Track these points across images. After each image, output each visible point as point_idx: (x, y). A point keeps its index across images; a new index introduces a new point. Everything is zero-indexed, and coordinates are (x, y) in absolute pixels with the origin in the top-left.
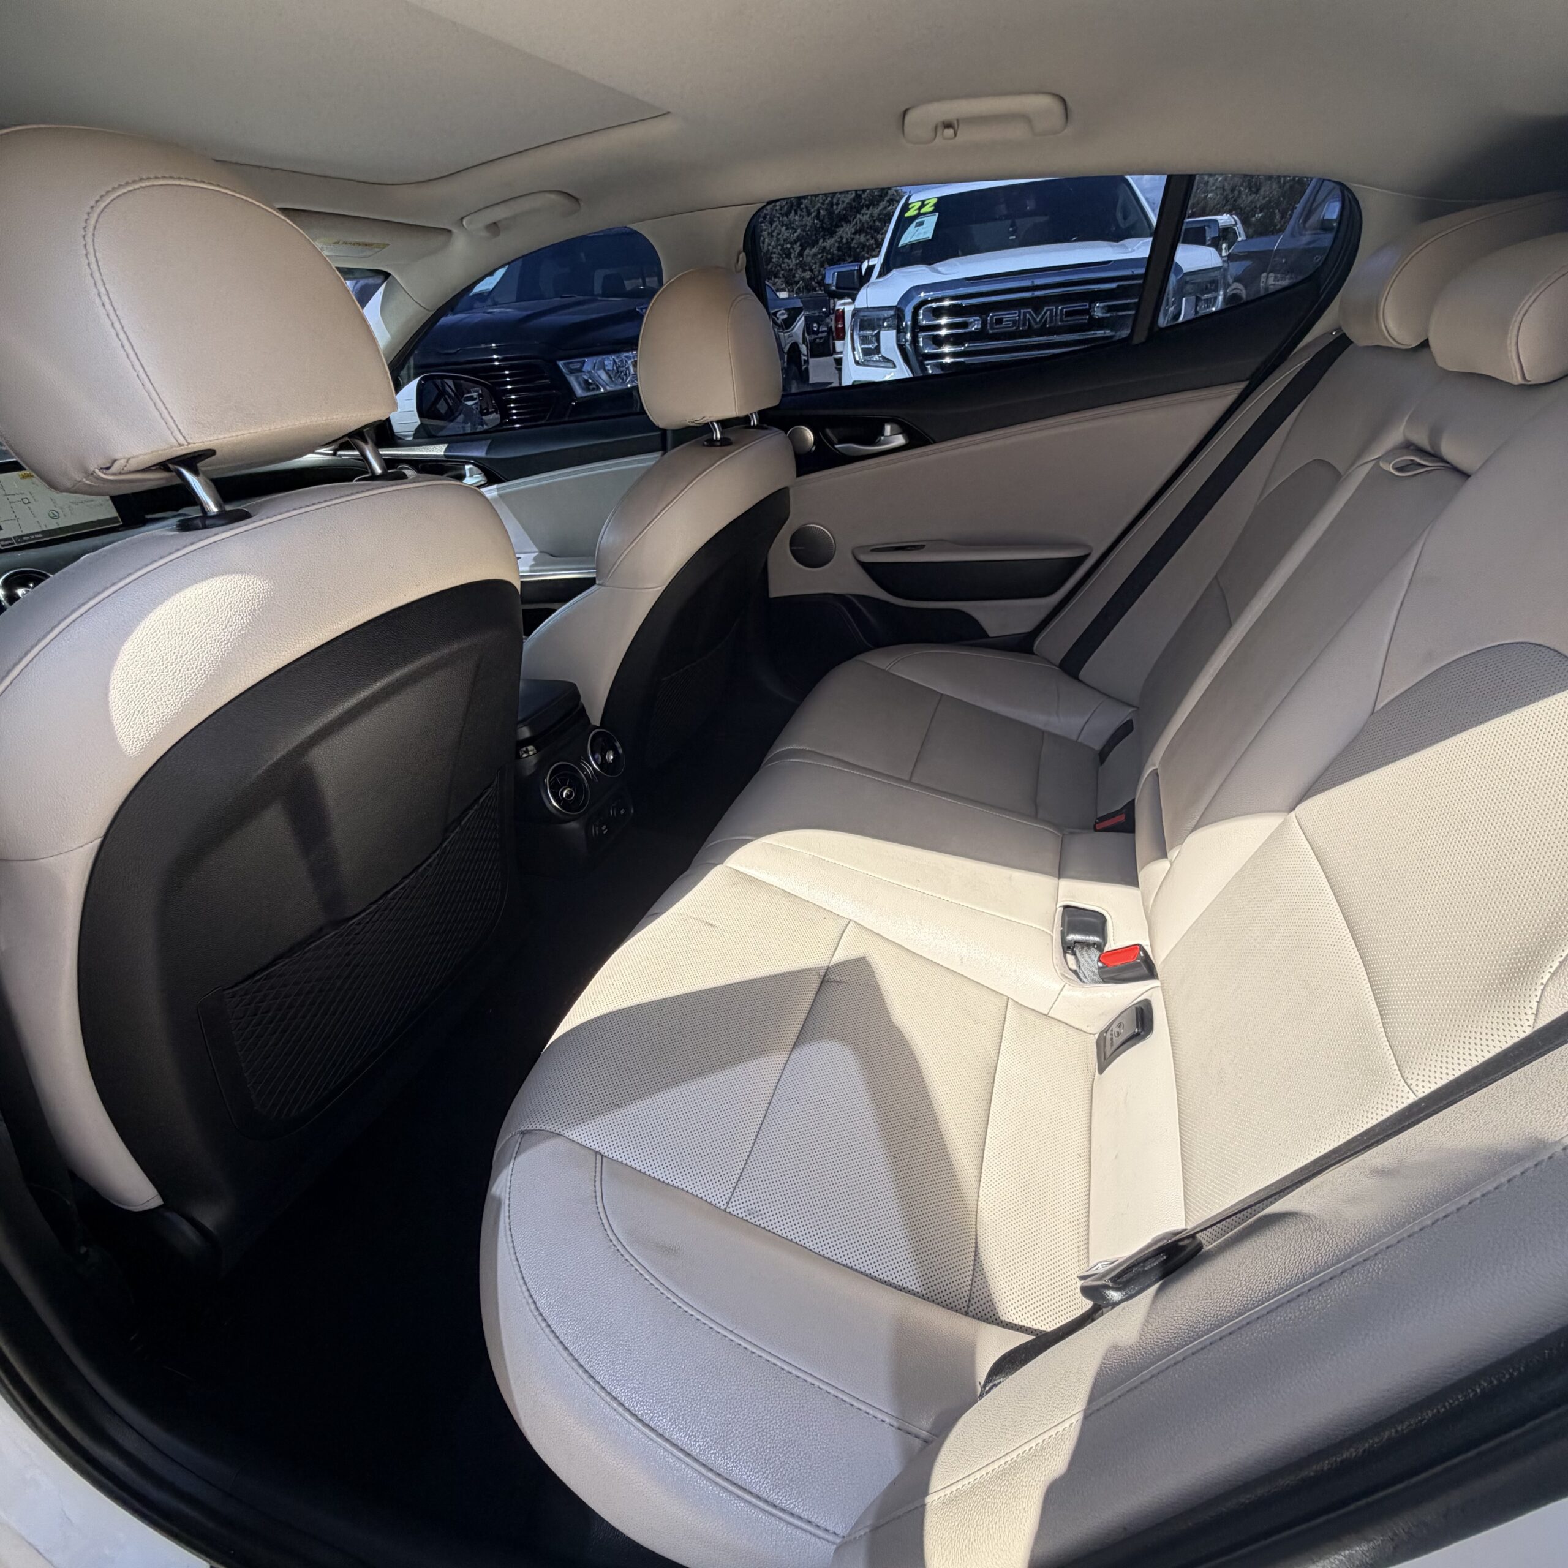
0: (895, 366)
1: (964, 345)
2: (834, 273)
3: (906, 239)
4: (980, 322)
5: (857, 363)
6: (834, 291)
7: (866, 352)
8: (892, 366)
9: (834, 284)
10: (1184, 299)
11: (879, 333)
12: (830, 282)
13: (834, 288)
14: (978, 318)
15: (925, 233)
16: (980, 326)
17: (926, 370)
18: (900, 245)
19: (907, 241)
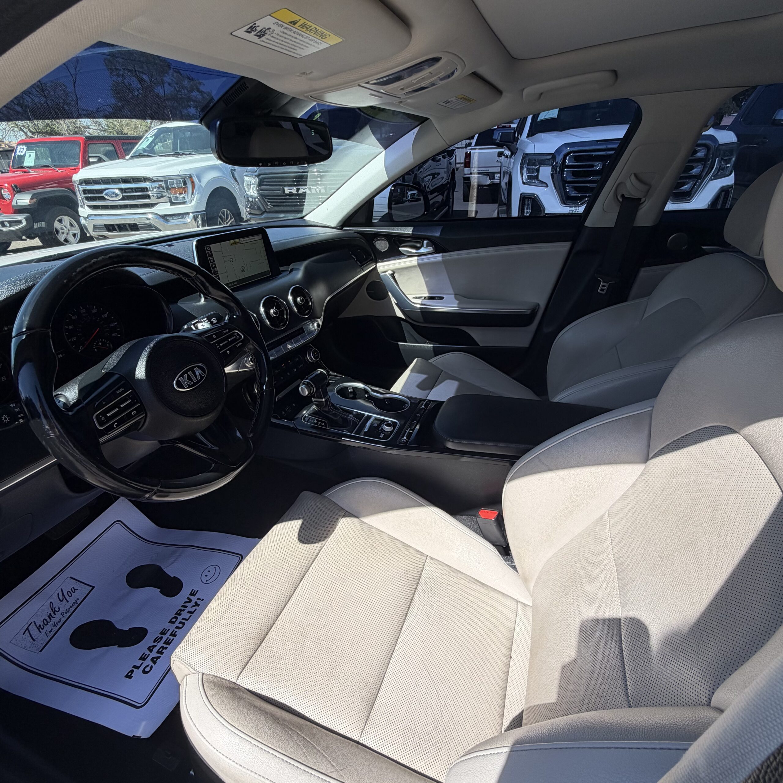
0: (547, 186)
1: (590, 177)
2: (499, 133)
3: (542, 117)
4: (602, 165)
5: (524, 183)
6: (498, 143)
7: (529, 177)
8: (546, 186)
9: (499, 139)
10: (717, 159)
11: (539, 168)
12: (496, 138)
13: (498, 141)
14: (601, 163)
15: (553, 114)
16: (601, 168)
17: (566, 189)
18: (538, 120)
19: (543, 118)
